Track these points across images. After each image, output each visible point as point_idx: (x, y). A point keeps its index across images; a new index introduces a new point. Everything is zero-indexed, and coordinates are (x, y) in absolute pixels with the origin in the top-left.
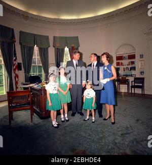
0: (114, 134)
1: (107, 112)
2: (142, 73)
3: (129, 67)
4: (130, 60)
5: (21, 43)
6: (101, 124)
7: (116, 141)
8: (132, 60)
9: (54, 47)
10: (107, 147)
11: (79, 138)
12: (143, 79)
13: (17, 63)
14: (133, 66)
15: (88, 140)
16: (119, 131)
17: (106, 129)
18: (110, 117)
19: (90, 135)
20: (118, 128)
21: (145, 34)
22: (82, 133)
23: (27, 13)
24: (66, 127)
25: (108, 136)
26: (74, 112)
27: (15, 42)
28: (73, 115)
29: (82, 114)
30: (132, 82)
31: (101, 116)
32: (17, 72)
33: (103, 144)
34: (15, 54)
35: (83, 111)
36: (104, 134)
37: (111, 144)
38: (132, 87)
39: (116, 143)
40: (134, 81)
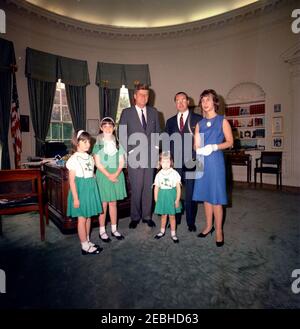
0: (222, 267)
1: (206, 221)
2: (277, 142)
3: (252, 130)
4: (254, 117)
5: (28, 75)
6: (194, 244)
7: (227, 284)
8: (259, 116)
9: (98, 85)
10: (206, 299)
11: (144, 275)
12: (279, 155)
13: (18, 116)
14: (260, 128)
15: (163, 282)
16: (233, 261)
17: (204, 257)
18: (213, 229)
19: (168, 270)
20: (231, 255)
21: (286, 62)
22: (150, 265)
23: (44, 10)
24: (117, 250)
25: (210, 272)
26: (136, 219)
27: (16, 70)
28: (133, 225)
29: (152, 224)
30: (257, 160)
31: (192, 227)
32: (18, 134)
33: (197, 290)
34: (15, 97)
35: (154, 219)
36: (200, 267)
37: (217, 293)
38: (257, 170)
39: (228, 289)
40: (261, 158)
